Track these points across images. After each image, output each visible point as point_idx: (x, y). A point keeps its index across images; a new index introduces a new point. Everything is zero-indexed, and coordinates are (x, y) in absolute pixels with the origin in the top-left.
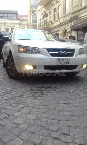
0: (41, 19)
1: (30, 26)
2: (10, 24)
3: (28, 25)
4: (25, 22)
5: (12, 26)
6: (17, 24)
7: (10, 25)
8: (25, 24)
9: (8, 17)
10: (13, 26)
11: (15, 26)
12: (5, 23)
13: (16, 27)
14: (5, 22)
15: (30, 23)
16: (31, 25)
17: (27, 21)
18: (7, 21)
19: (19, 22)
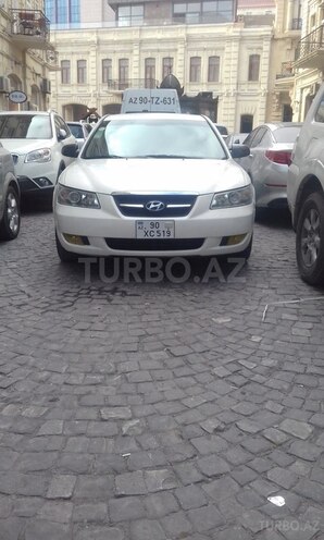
0: (314, 17)
1: (280, 43)
2: (207, 40)
3: (274, 40)
4: (264, 30)
5: (212, 49)
6: (229, 39)
7: (204, 45)
8: (261, 38)
9: (201, 13)
10: (216, 49)
11: (224, 49)
12: (189, 40)
13: (227, 50)
14: (188, 36)
15: (284, 30)
16: (283, 39)
17: (272, 25)
18: (197, 30)
19: (239, 29)
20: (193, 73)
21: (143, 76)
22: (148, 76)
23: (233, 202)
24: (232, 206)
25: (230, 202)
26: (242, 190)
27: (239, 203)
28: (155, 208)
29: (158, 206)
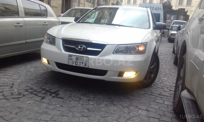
20: (181, 2)
21: (159, 2)
22: (161, 2)
23: (132, 52)
24: (130, 53)
25: (130, 51)
26: (139, 45)
27: (136, 52)
28: (80, 49)
29: (82, 48)
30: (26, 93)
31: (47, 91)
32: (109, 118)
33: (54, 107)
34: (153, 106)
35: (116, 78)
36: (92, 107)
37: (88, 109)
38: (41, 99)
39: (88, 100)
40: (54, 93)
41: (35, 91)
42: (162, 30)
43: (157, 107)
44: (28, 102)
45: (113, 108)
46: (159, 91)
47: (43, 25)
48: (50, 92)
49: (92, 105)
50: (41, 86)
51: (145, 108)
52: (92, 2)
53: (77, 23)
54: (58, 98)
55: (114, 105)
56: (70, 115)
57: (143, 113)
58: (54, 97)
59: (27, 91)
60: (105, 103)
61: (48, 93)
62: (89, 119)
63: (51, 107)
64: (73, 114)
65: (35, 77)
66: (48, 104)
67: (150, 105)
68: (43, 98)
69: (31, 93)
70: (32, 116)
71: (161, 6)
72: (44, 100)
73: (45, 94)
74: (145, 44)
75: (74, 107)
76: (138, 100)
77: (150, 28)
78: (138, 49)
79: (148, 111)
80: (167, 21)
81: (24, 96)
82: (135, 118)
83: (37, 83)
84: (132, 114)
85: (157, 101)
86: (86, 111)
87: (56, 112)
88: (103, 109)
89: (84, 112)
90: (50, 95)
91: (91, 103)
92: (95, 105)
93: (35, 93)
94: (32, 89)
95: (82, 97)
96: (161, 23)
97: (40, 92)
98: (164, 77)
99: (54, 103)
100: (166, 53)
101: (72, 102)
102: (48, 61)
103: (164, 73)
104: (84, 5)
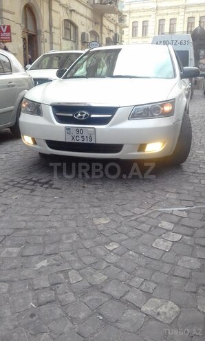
21: (186, 30)
22: (189, 29)
23: (154, 114)
24: (153, 117)
25: (151, 113)
26: (163, 104)
27: (160, 115)
28: (81, 117)
29: (84, 115)
30: (6, 187)
31: (35, 182)
32: (128, 205)
33: (51, 199)
34: (185, 187)
35: (135, 154)
36: (102, 195)
37: (97, 198)
38: (31, 192)
39: (95, 188)
40: (46, 183)
41: (18, 183)
42: (194, 79)
43: (191, 188)
44: (15, 197)
45: (130, 195)
46: (193, 168)
47: (8, 86)
48: (40, 183)
49: (101, 192)
50: (24, 176)
51: (174, 190)
52: (72, 39)
53: (64, 78)
54: (53, 188)
55: (132, 191)
56: (76, 206)
57: (172, 197)
58: (47, 188)
59: (6, 184)
60: (119, 189)
61: (38, 184)
62: (102, 209)
63: (47, 200)
64: (79, 205)
65: (10, 165)
66: (42, 196)
67: (181, 186)
68: (33, 191)
69: (14, 186)
70: (26, 212)
71: (189, 37)
72: (34, 193)
73: (33, 185)
74: (172, 102)
75: (79, 197)
76: (164, 182)
77: (175, 76)
78: (164, 110)
79: (178, 193)
80: (201, 61)
81: (5, 190)
82: (162, 203)
83: (16, 173)
84: (157, 199)
85: (190, 181)
86: (96, 201)
87: (56, 204)
88: (117, 196)
89: (93, 202)
90: (42, 186)
91: (99, 191)
92: (106, 193)
93: (20, 185)
94: (12, 181)
95: (86, 185)
96: (191, 67)
97: (25, 184)
98: (200, 150)
99: (49, 195)
100: (201, 115)
101: (74, 192)
102: (33, 139)
103: (199, 144)
104: (61, 45)
